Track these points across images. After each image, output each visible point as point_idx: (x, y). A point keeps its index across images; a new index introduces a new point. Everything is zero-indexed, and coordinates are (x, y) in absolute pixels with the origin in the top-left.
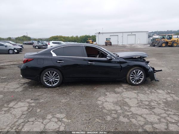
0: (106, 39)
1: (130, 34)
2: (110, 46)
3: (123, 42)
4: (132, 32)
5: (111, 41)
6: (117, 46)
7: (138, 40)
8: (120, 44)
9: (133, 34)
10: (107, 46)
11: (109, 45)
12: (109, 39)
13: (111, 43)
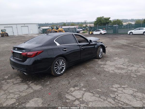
0: (1, 30)
1: (23, 25)
2: (8, 37)
3: (18, 33)
4: (24, 24)
5: (7, 32)
6: (13, 36)
7: (31, 30)
8: (16, 34)
9: (26, 25)
10: (3, 37)
11: (6, 36)
12: (4, 30)
13: (7, 34)
